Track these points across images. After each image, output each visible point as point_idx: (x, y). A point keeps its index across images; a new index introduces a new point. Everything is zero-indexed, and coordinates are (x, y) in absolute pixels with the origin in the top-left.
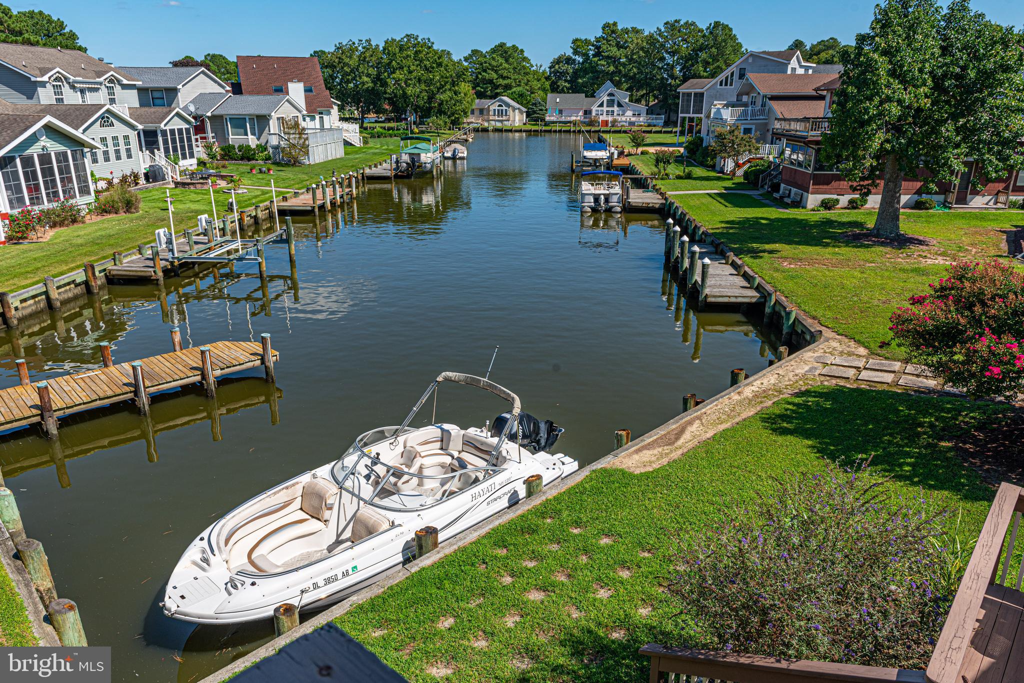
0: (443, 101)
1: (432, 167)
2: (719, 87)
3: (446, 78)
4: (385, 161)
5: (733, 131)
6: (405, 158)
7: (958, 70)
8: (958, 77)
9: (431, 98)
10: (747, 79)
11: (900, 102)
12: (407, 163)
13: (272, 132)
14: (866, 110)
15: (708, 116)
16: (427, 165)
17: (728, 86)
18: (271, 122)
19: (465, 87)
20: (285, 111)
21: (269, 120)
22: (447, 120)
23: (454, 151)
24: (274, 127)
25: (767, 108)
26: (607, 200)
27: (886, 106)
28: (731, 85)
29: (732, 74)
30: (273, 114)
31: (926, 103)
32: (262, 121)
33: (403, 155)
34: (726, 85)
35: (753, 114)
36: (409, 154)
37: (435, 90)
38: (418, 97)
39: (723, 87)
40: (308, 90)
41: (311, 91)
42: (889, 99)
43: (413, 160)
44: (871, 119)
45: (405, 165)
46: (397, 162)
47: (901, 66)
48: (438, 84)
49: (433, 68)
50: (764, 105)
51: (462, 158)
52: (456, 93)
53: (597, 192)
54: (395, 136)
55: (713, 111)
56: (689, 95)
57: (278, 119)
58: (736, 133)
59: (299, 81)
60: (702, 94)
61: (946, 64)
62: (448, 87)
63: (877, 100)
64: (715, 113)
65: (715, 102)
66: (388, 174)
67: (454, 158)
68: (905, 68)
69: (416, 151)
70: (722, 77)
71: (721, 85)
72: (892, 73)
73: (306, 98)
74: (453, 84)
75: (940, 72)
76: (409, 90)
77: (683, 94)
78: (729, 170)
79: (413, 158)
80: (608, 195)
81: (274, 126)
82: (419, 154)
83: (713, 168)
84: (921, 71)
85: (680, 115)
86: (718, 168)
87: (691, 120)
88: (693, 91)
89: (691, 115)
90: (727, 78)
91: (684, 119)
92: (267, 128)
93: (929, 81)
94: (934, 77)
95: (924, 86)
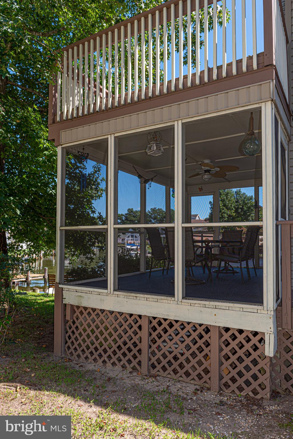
7: (241, 207)
8: (241, 208)
11: (227, 214)
68: (227, 205)
72: (224, 206)
84: (231, 206)
93: (234, 209)
94: (235, 208)
95: (233, 210)
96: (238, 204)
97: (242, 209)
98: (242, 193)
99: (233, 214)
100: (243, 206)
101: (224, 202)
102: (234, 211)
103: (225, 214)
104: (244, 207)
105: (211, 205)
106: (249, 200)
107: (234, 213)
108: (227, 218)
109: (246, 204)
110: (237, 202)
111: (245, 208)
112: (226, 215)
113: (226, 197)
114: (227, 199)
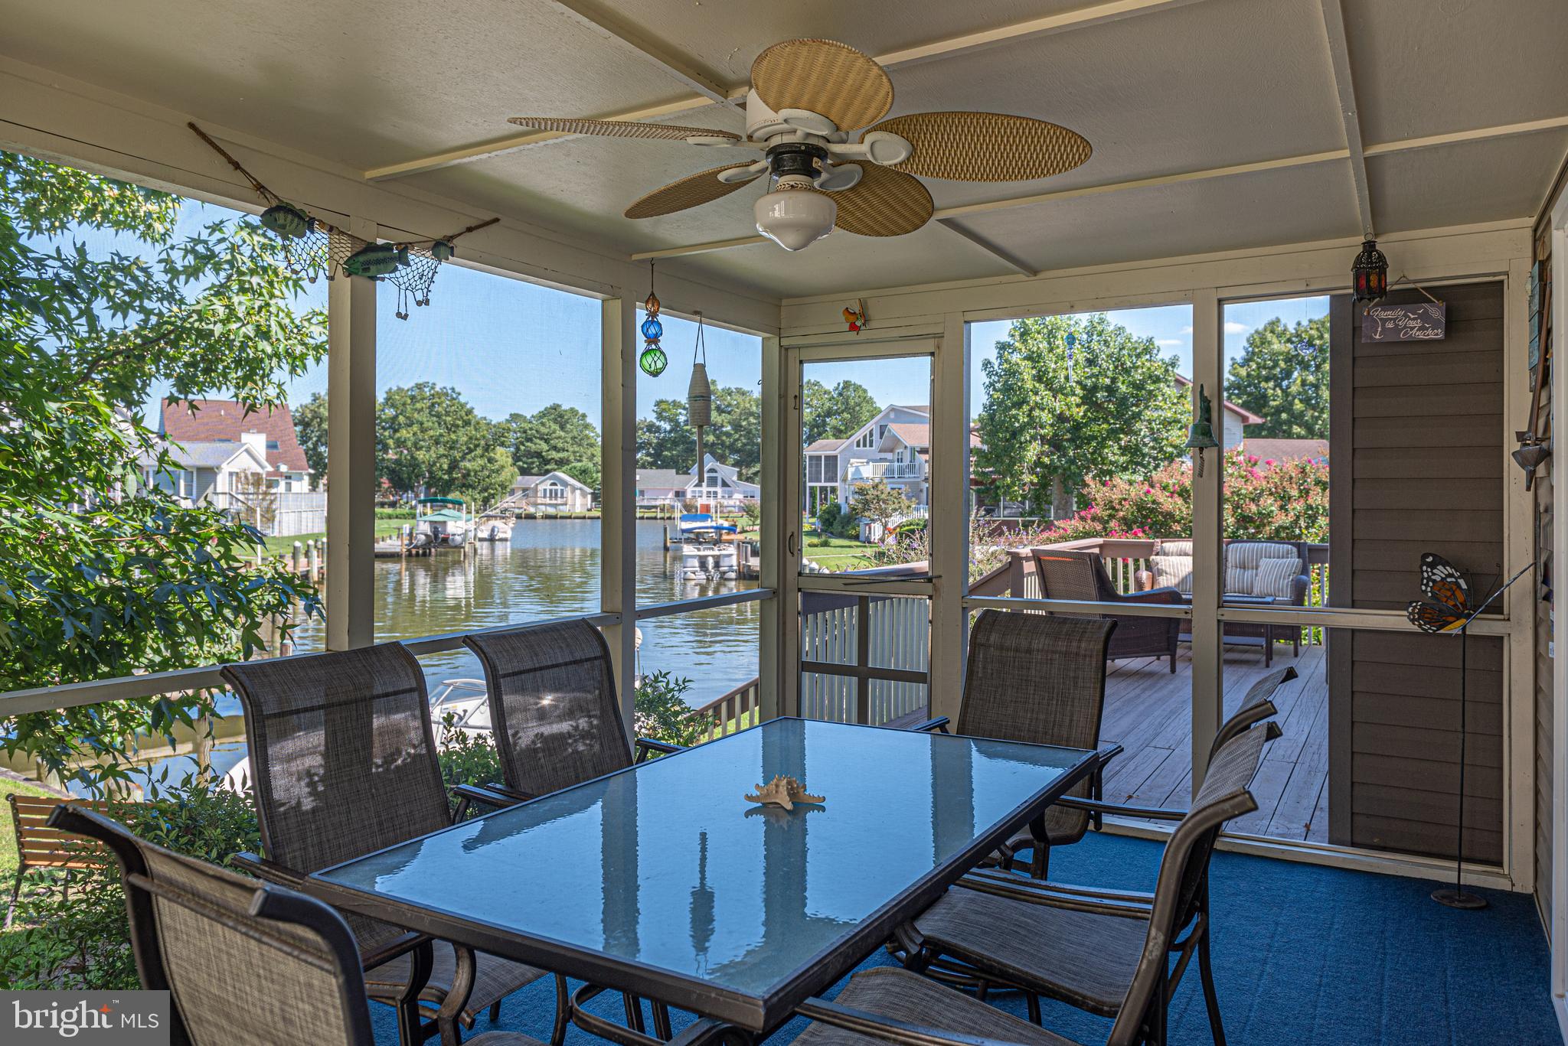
0: (469, 471)
1: (464, 540)
2: (855, 448)
3: (477, 439)
4: (390, 537)
5: (877, 486)
6: (425, 528)
7: (1108, 381)
8: (1107, 389)
9: (454, 466)
10: (889, 431)
11: (1052, 411)
12: (426, 535)
13: (218, 491)
14: (1015, 417)
15: (845, 480)
16: (457, 537)
17: (868, 448)
18: (219, 478)
19: (502, 455)
20: (241, 462)
21: (216, 474)
22: (477, 496)
23: (493, 530)
24: (224, 484)
25: (917, 464)
26: (717, 565)
27: (1036, 413)
28: (871, 446)
29: (871, 435)
30: (224, 466)
31: (1079, 413)
32: (206, 474)
33: (421, 523)
34: (865, 446)
35: (901, 471)
36: (431, 522)
37: (458, 455)
38: (435, 463)
39: (861, 448)
40: (271, 446)
41: (275, 447)
42: (1037, 406)
43: (436, 533)
44: (1023, 428)
45: (423, 537)
46: (411, 535)
47: (1046, 372)
48: (464, 448)
49: (457, 426)
50: (913, 459)
51: (506, 540)
52: (490, 460)
53: (702, 553)
54: (397, 517)
55: (851, 470)
56: (819, 458)
57: (231, 474)
58: (881, 487)
59: (259, 432)
60: (836, 457)
61: (1093, 375)
62: (479, 451)
63: (1026, 408)
64: (853, 474)
65: (852, 460)
66: (398, 550)
67: (492, 539)
68: (1051, 374)
69: (440, 519)
70: (859, 435)
71: (858, 445)
72: (1039, 378)
73: (267, 454)
74: (487, 448)
75: (1089, 383)
76: (421, 455)
77: (811, 458)
78: (877, 538)
79: (436, 528)
80: (719, 557)
81: (222, 482)
82: (445, 522)
83: (856, 538)
85: (809, 484)
86: (862, 538)
87: (823, 489)
88: (823, 454)
89: (823, 484)
90: (865, 438)
91: (811, 488)
92: (212, 486)
93: (1079, 391)
94: (1084, 387)
95: (1074, 394)
96: (1096, 370)
97: (1111, 390)
98: (1111, 328)
99: (1075, 410)
100: (1114, 380)
101: (1038, 362)
102: (1078, 400)
103: (1043, 409)
104: (1120, 384)
105: (989, 375)
106: (1138, 356)
107: (1078, 406)
108: (1052, 425)
109: (1127, 371)
110: (1091, 362)
111: (1123, 388)
112: (1046, 417)
113: (1049, 343)
114: (1051, 350)
